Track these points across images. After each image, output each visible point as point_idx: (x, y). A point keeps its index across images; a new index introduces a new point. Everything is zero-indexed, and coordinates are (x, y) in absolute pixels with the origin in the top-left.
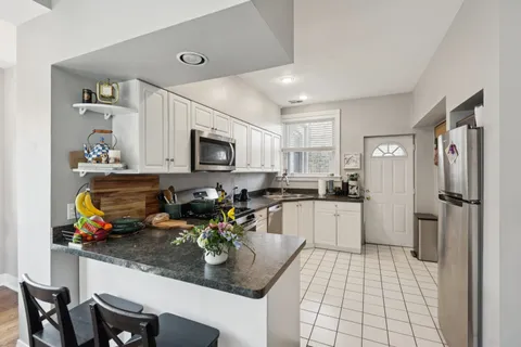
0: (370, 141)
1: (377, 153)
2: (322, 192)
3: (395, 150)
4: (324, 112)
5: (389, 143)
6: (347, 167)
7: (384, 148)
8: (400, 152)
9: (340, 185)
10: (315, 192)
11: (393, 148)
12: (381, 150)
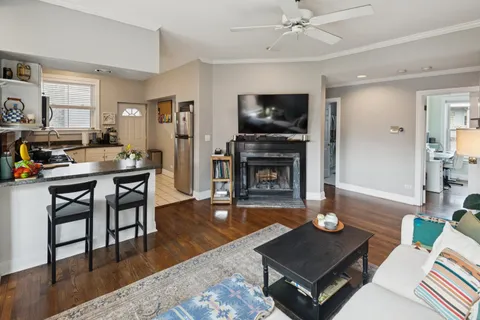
0: (121, 105)
1: (125, 114)
2: (85, 142)
3: (136, 112)
4: (89, 79)
5: (132, 108)
6: (106, 123)
7: (129, 110)
8: (138, 114)
9: (100, 136)
10: (80, 142)
11: (135, 111)
12: (127, 112)
